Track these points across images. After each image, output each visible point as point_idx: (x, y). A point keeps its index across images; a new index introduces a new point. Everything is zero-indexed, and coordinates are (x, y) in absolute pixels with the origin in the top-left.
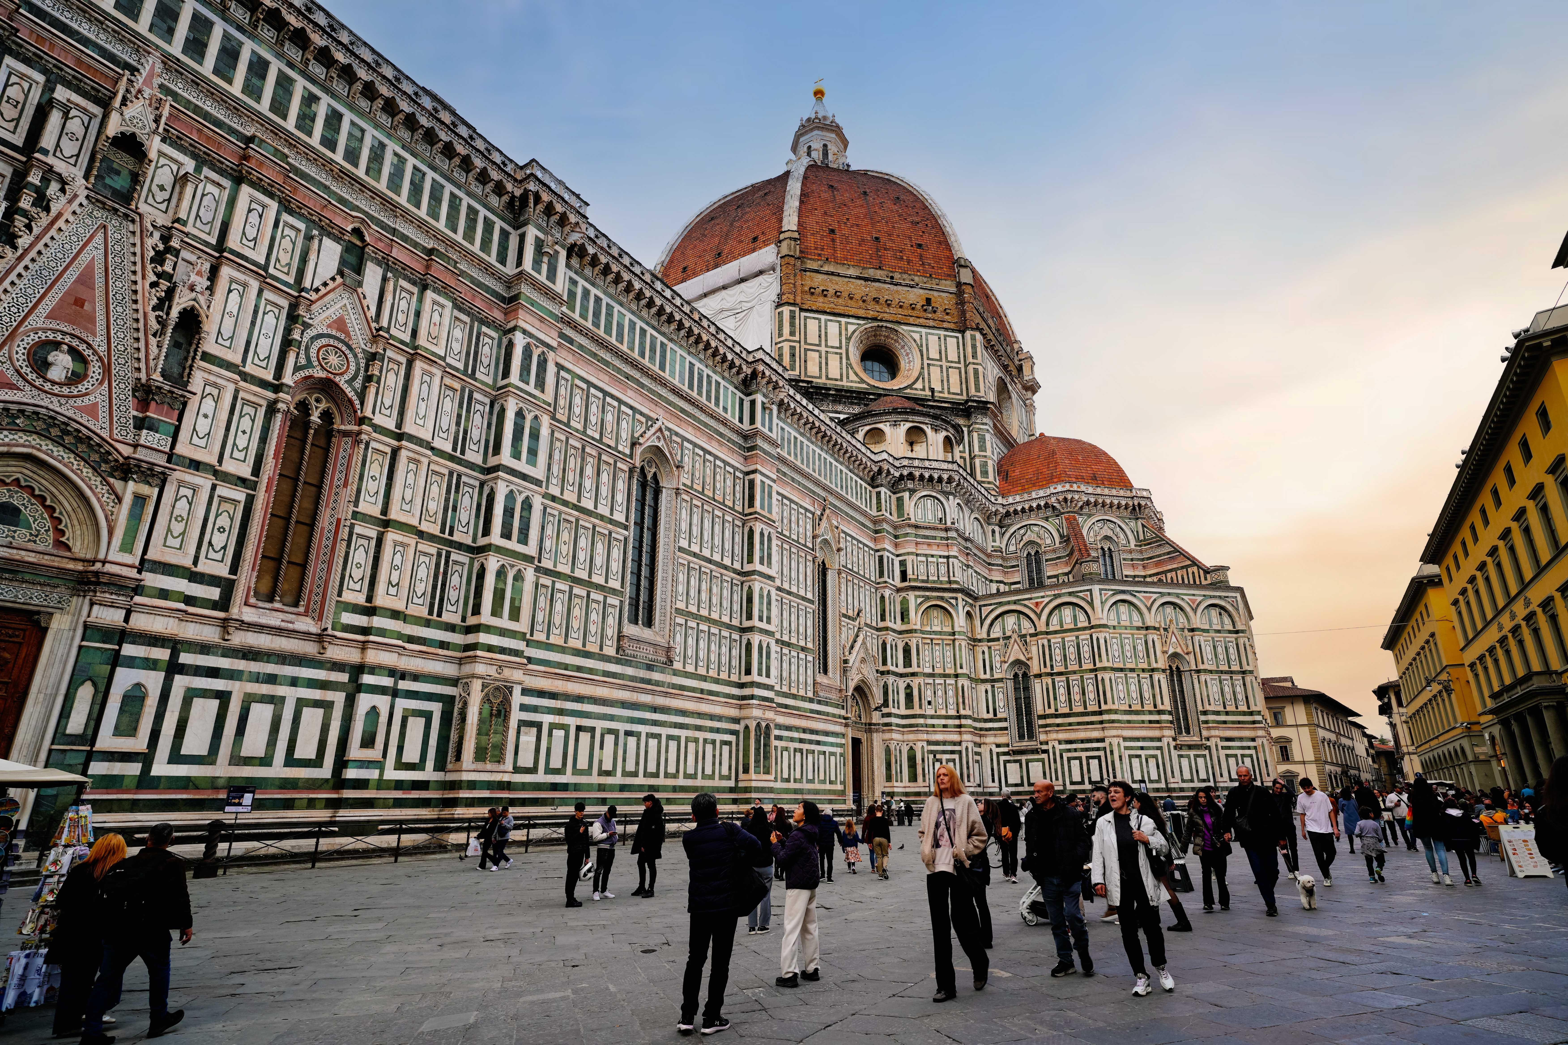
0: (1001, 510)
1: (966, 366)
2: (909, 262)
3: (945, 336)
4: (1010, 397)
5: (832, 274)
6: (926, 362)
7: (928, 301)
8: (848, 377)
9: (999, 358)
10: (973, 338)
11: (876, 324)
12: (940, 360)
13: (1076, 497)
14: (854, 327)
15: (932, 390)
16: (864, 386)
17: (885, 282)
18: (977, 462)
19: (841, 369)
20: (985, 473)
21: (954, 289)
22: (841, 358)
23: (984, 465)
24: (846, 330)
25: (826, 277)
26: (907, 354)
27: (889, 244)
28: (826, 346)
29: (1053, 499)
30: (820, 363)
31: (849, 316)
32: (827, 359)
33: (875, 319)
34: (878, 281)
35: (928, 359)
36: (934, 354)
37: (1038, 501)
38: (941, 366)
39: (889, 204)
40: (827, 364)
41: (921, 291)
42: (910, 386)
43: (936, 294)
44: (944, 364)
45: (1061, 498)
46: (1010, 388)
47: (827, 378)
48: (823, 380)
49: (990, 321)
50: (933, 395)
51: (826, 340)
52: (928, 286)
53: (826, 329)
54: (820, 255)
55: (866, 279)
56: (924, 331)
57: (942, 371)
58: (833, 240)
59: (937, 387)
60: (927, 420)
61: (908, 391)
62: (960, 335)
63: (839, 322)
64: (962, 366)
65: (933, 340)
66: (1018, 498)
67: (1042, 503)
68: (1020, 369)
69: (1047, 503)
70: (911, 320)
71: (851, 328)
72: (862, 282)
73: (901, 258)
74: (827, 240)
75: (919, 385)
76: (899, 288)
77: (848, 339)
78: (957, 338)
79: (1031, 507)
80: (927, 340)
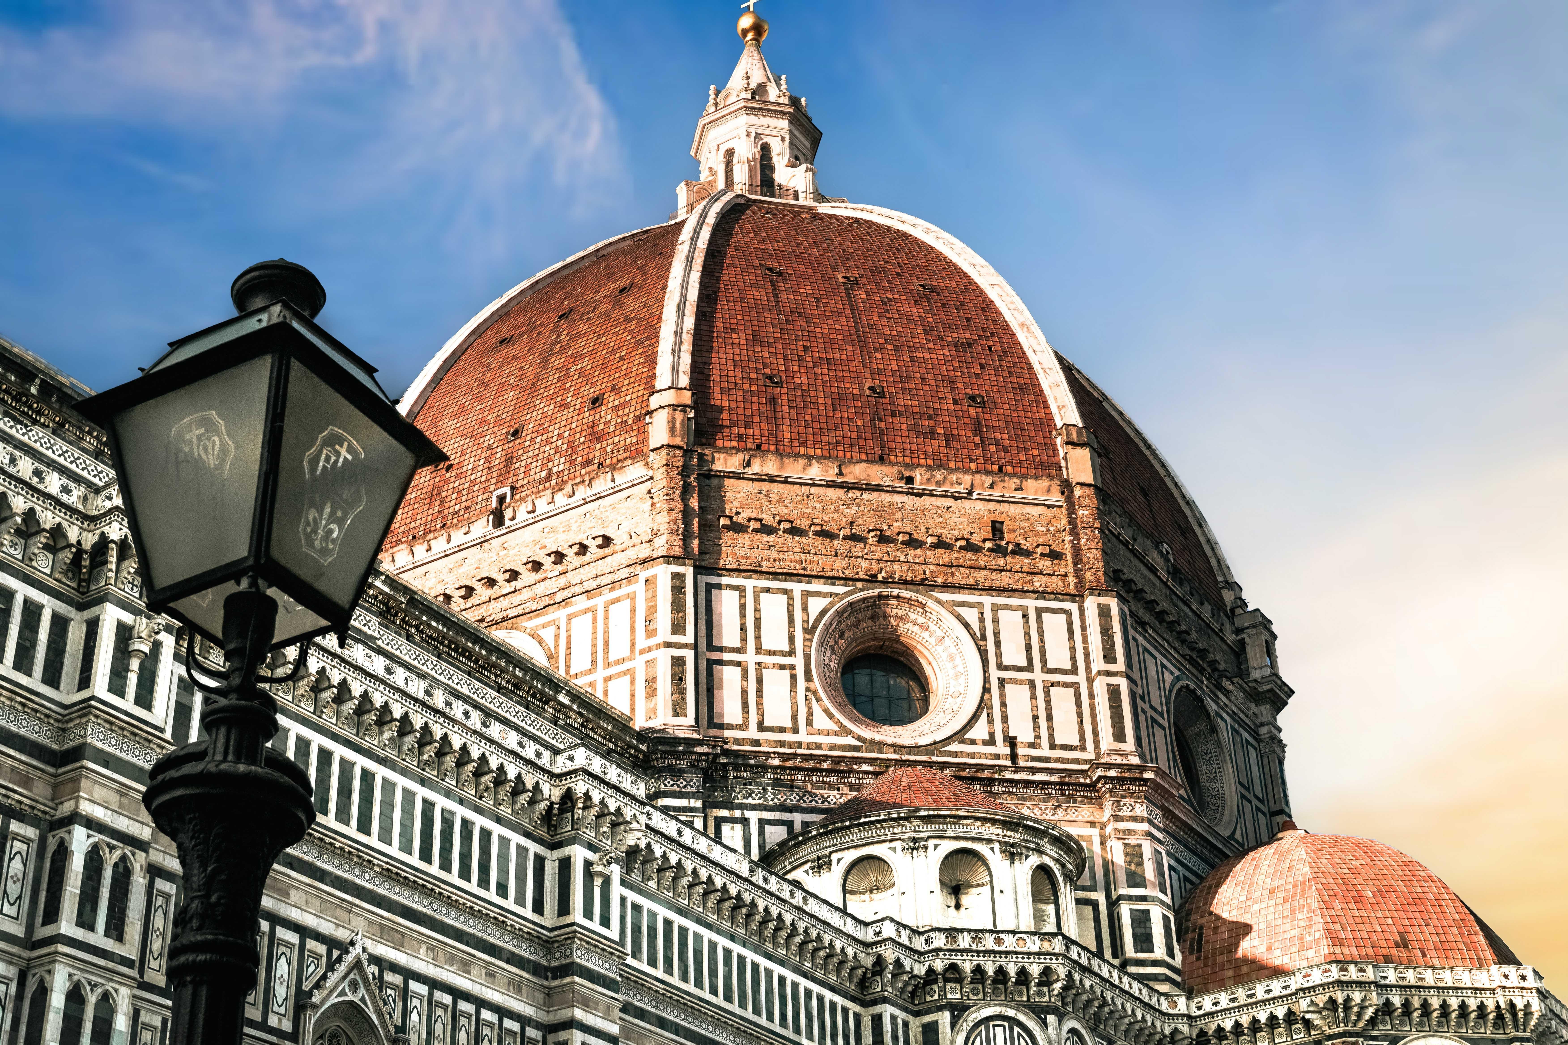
0: (1185, 1029)
1: (1090, 680)
2: (949, 439)
3: (1039, 611)
4: (1214, 729)
5: (771, 479)
6: (995, 674)
7: (997, 528)
8: (810, 723)
9: (1182, 637)
10: (1104, 613)
11: (874, 592)
12: (1030, 667)
13: (1357, 996)
14: (824, 602)
15: (1011, 741)
16: (850, 741)
17: (894, 491)
18: (1125, 911)
19: (794, 703)
20: (1144, 940)
21: (1056, 498)
22: (793, 677)
23: (1141, 920)
24: (805, 609)
25: (758, 485)
26: (951, 658)
27: (905, 401)
28: (759, 650)
29: (1304, 1004)
30: (745, 693)
31: (810, 578)
32: (759, 681)
33: (872, 579)
34: (879, 488)
35: (1001, 667)
36: (1014, 655)
37: (1270, 1008)
38: (1032, 684)
39: (904, 305)
40: (760, 693)
41: (980, 505)
42: (959, 736)
43: (1014, 510)
44: (1038, 676)
45: (1321, 1000)
46: (1212, 706)
47: (761, 727)
48: (753, 733)
49: (1154, 557)
50: (1014, 757)
51: (758, 638)
52: (997, 493)
53: (757, 610)
54: (740, 438)
55: (848, 487)
56: (987, 601)
57: (1033, 696)
58: (773, 401)
59: (1023, 732)
60: (992, 831)
61: (954, 747)
62: (1073, 607)
63: (787, 592)
64: (1081, 678)
65: (1011, 622)
66: (1224, 999)
67: (1281, 1012)
68: (1239, 651)
69: (1290, 1013)
70: (959, 576)
71: (816, 605)
72: (840, 492)
73: (932, 434)
74: (759, 403)
75: (980, 731)
76: (928, 501)
77: (809, 631)
78: (1068, 613)
79: (1255, 1021)
80: (996, 621)
